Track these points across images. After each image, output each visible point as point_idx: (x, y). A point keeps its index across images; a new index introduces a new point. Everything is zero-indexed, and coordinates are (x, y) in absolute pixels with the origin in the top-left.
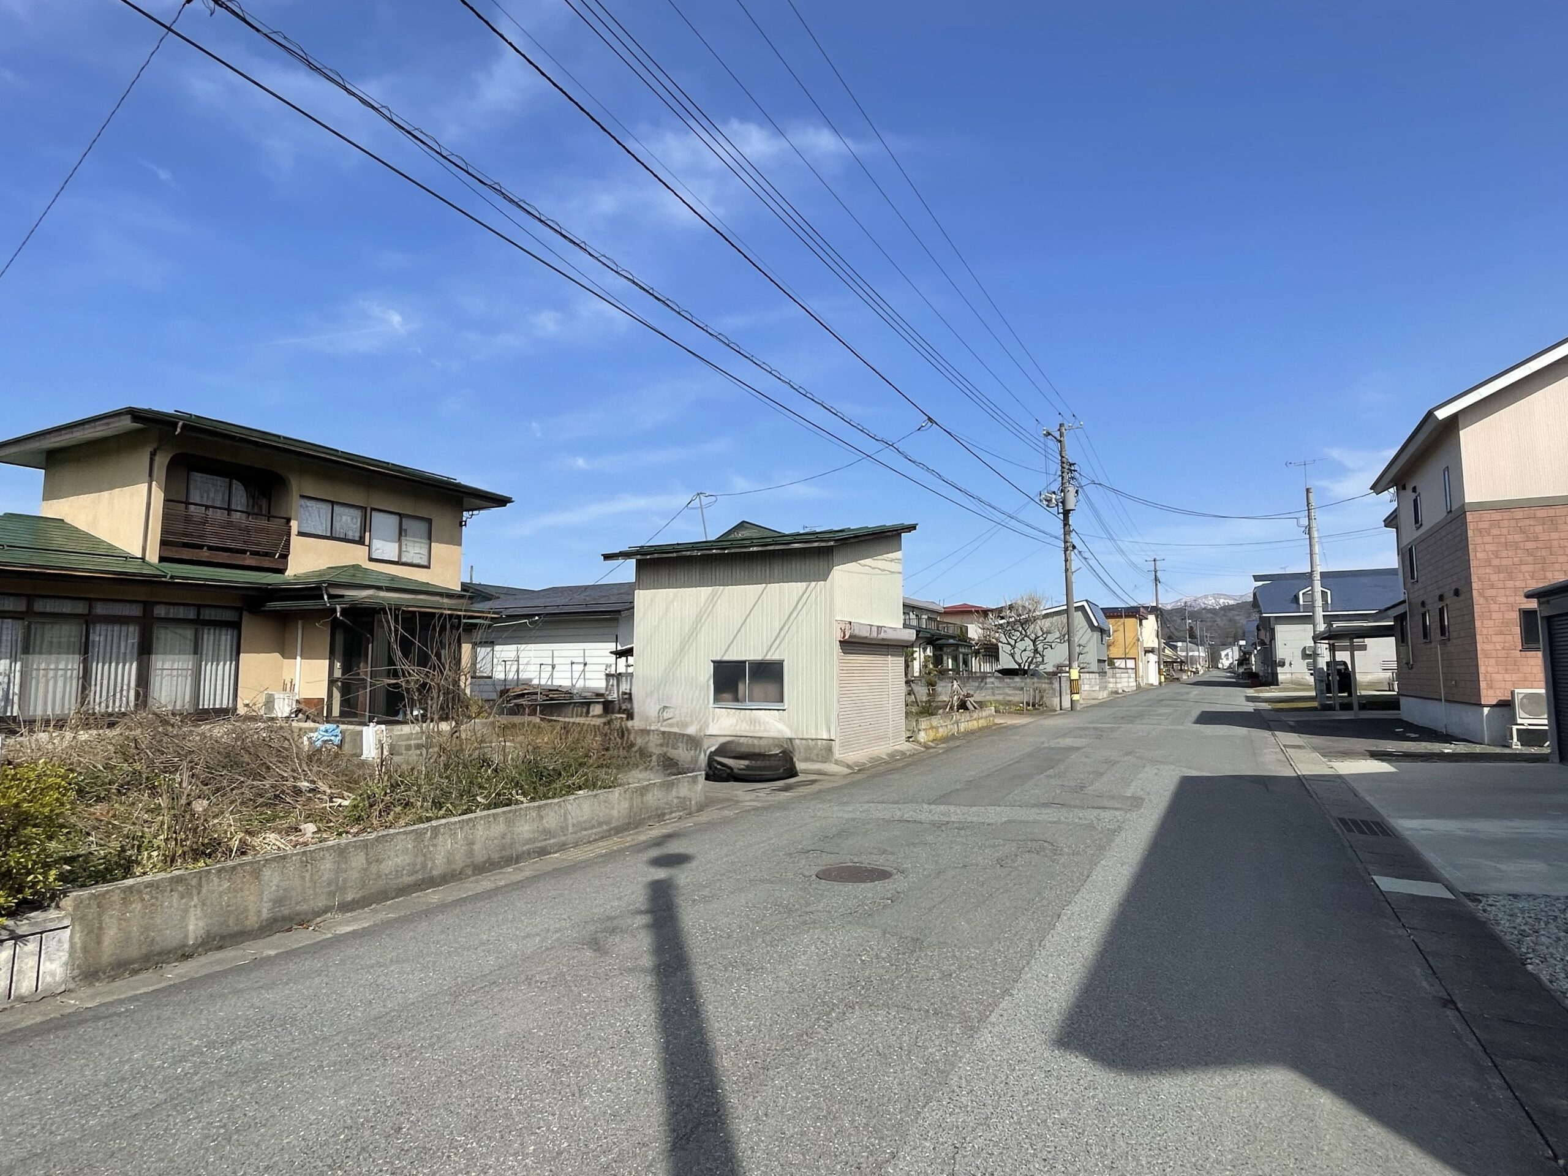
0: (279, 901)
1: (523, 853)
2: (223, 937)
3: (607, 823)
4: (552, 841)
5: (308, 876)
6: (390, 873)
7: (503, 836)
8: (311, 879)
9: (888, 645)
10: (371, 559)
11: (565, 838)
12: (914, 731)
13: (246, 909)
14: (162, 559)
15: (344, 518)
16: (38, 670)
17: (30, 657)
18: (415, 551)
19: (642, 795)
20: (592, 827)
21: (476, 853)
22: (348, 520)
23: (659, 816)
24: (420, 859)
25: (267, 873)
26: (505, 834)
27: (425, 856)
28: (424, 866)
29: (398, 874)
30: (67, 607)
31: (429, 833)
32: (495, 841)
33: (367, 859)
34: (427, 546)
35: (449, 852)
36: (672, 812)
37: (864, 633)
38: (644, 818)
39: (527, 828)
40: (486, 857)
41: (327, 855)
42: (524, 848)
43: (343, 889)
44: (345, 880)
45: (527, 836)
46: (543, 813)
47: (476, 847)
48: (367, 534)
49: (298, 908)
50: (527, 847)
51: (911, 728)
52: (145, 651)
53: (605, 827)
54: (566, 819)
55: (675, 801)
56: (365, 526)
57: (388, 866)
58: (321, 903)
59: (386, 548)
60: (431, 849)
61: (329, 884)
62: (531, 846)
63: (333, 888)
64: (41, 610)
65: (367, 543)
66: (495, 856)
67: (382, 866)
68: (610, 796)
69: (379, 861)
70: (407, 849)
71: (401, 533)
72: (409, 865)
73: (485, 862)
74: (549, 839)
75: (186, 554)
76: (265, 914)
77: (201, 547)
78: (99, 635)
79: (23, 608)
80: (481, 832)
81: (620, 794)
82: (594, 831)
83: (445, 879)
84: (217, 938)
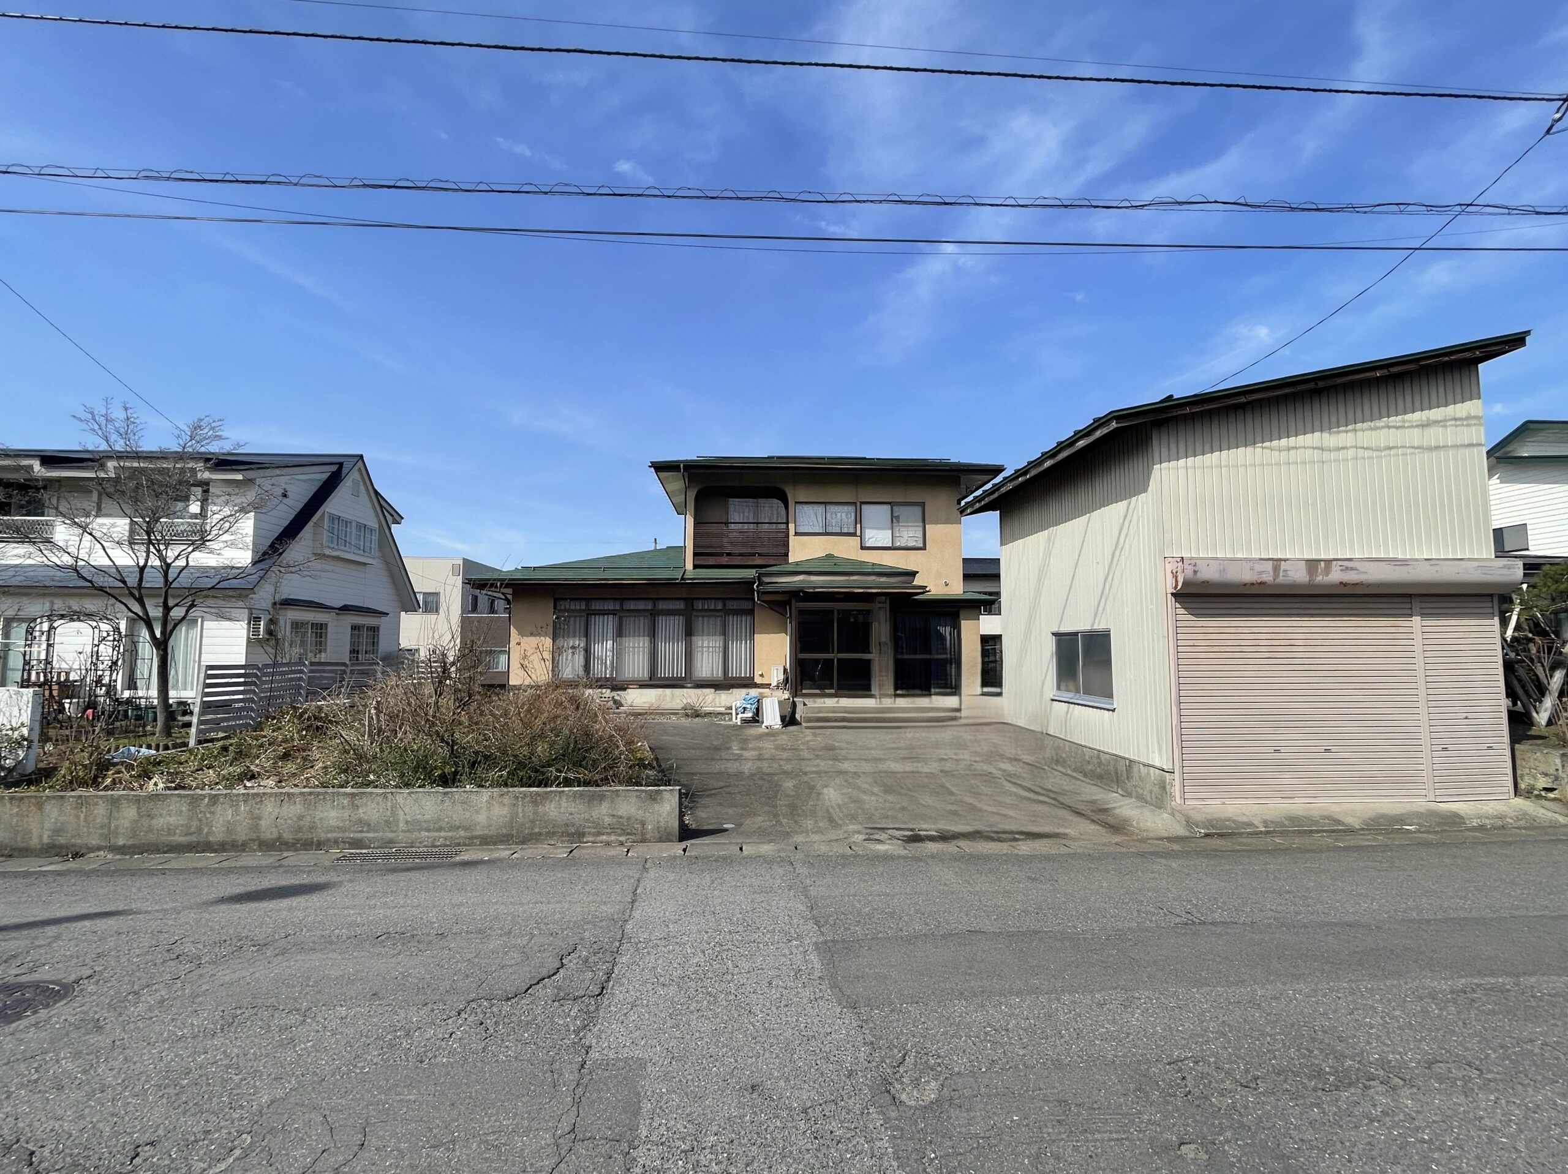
0: (57, 831)
1: (329, 840)
2: (13, 849)
3: (466, 829)
4: (371, 835)
5: (82, 816)
6: (162, 830)
7: (301, 818)
8: (85, 820)
9: (1410, 596)
10: (862, 548)
11: (394, 834)
12: (1556, 778)
13: (30, 832)
14: (695, 567)
15: (839, 515)
16: (629, 647)
17: (624, 639)
18: (909, 535)
19: (535, 803)
20: (441, 829)
21: (263, 829)
22: (842, 516)
23: (571, 835)
24: (195, 823)
25: (48, 807)
26: (304, 816)
27: (200, 820)
28: (200, 830)
29: (171, 831)
30: (641, 605)
31: (206, 800)
32: (289, 821)
33: (139, 813)
34: (921, 529)
35: (229, 822)
36: (599, 834)
37: (1246, 576)
38: (540, 834)
39: (333, 814)
40: (275, 836)
41: (101, 802)
42: (329, 835)
43: (117, 834)
44: (117, 827)
45: (333, 823)
46: (358, 802)
47: (263, 823)
48: (858, 526)
49: (73, 840)
50: (335, 835)
51: (1552, 771)
52: (689, 633)
53: (462, 833)
54: (393, 813)
55: (607, 820)
56: (858, 519)
57: (160, 822)
58: (95, 842)
59: (878, 536)
60: (208, 815)
61: (102, 827)
62: (340, 835)
63: (105, 831)
64: (628, 608)
65: (858, 533)
66: (288, 836)
67: (154, 822)
68: (473, 797)
69: (151, 816)
70: (181, 812)
71: (894, 519)
72: (182, 825)
73: (275, 841)
74: (368, 832)
75: (711, 561)
76: (46, 840)
77: (721, 555)
78: (662, 621)
79: (617, 607)
80: (269, 809)
81: (492, 797)
82: (442, 834)
83: (221, 847)
84: (8, 849)
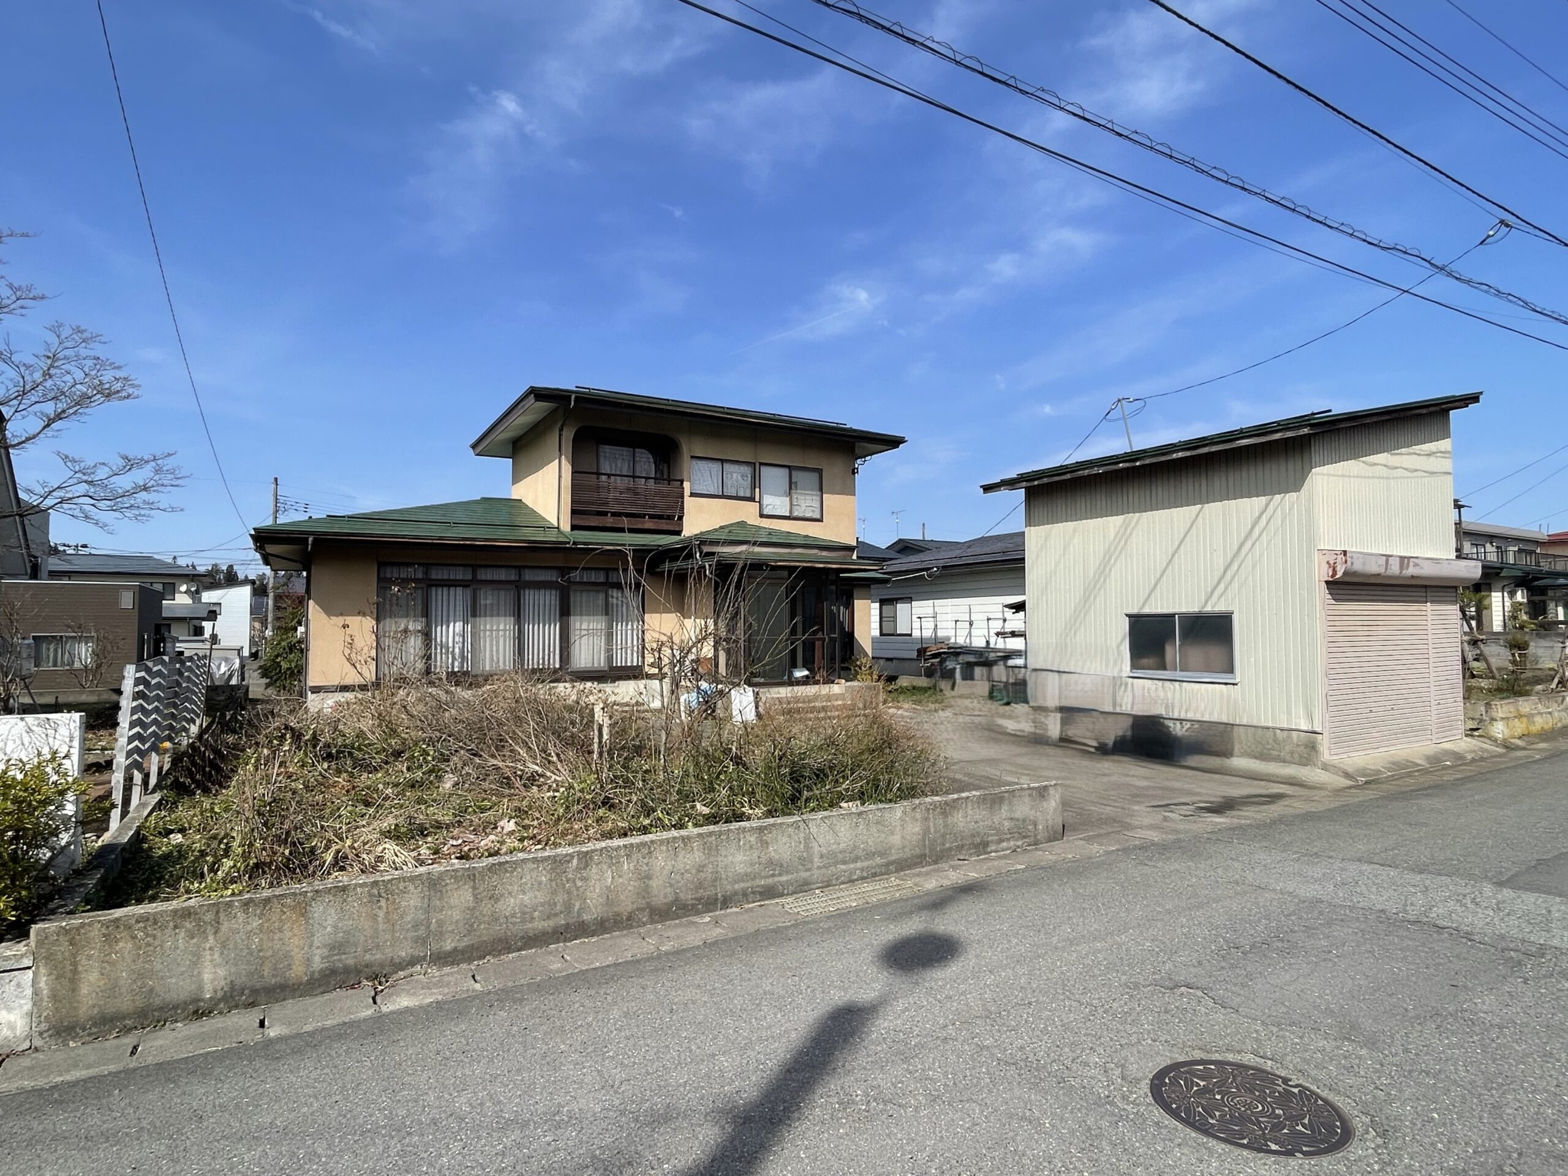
0: (337, 947)
1: (736, 893)
2: (254, 991)
3: (881, 854)
4: (784, 878)
5: (381, 914)
6: (513, 915)
7: (700, 869)
8: (387, 920)
9: (1426, 587)
10: (762, 516)
11: (808, 874)
12: (1481, 721)
13: (287, 956)
14: (574, 527)
15: (735, 475)
16: (485, 630)
17: (478, 619)
18: (807, 504)
19: (945, 814)
20: (856, 859)
21: (655, 892)
22: (737, 477)
23: (976, 846)
24: (560, 898)
25: (317, 910)
26: (704, 866)
27: (569, 893)
28: (568, 907)
29: (526, 915)
30: (502, 575)
31: (575, 862)
32: (687, 876)
33: (475, 896)
34: (819, 498)
35: (608, 888)
36: (1001, 841)
37: (1374, 567)
38: (950, 849)
39: (740, 857)
40: (670, 898)
41: (411, 888)
42: (737, 886)
43: (440, 935)
44: (440, 923)
45: (740, 869)
46: (768, 837)
47: (654, 883)
48: (757, 490)
49: (367, 957)
50: (742, 885)
51: (1478, 716)
52: (565, 612)
53: (878, 860)
54: (807, 847)
55: (1007, 824)
56: (756, 482)
57: (510, 904)
58: (404, 952)
59: (776, 503)
60: (579, 883)
61: (416, 927)
62: (749, 884)
63: (422, 932)
64: (483, 578)
65: (757, 499)
66: (687, 897)
67: (500, 905)
68: (887, 815)
69: (494, 898)
70: (540, 883)
71: (792, 485)
72: (542, 905)
73: (670, 905)
74: (780, 875)
75: (594, 521)
76: (318, 964)
77: (605, 514)
78: (530, 597)
79: (469, 577)
80: (661, 861)
81: (904, 812)
82: (859, 864)
83: (603, 926)
84: (247, 992)
